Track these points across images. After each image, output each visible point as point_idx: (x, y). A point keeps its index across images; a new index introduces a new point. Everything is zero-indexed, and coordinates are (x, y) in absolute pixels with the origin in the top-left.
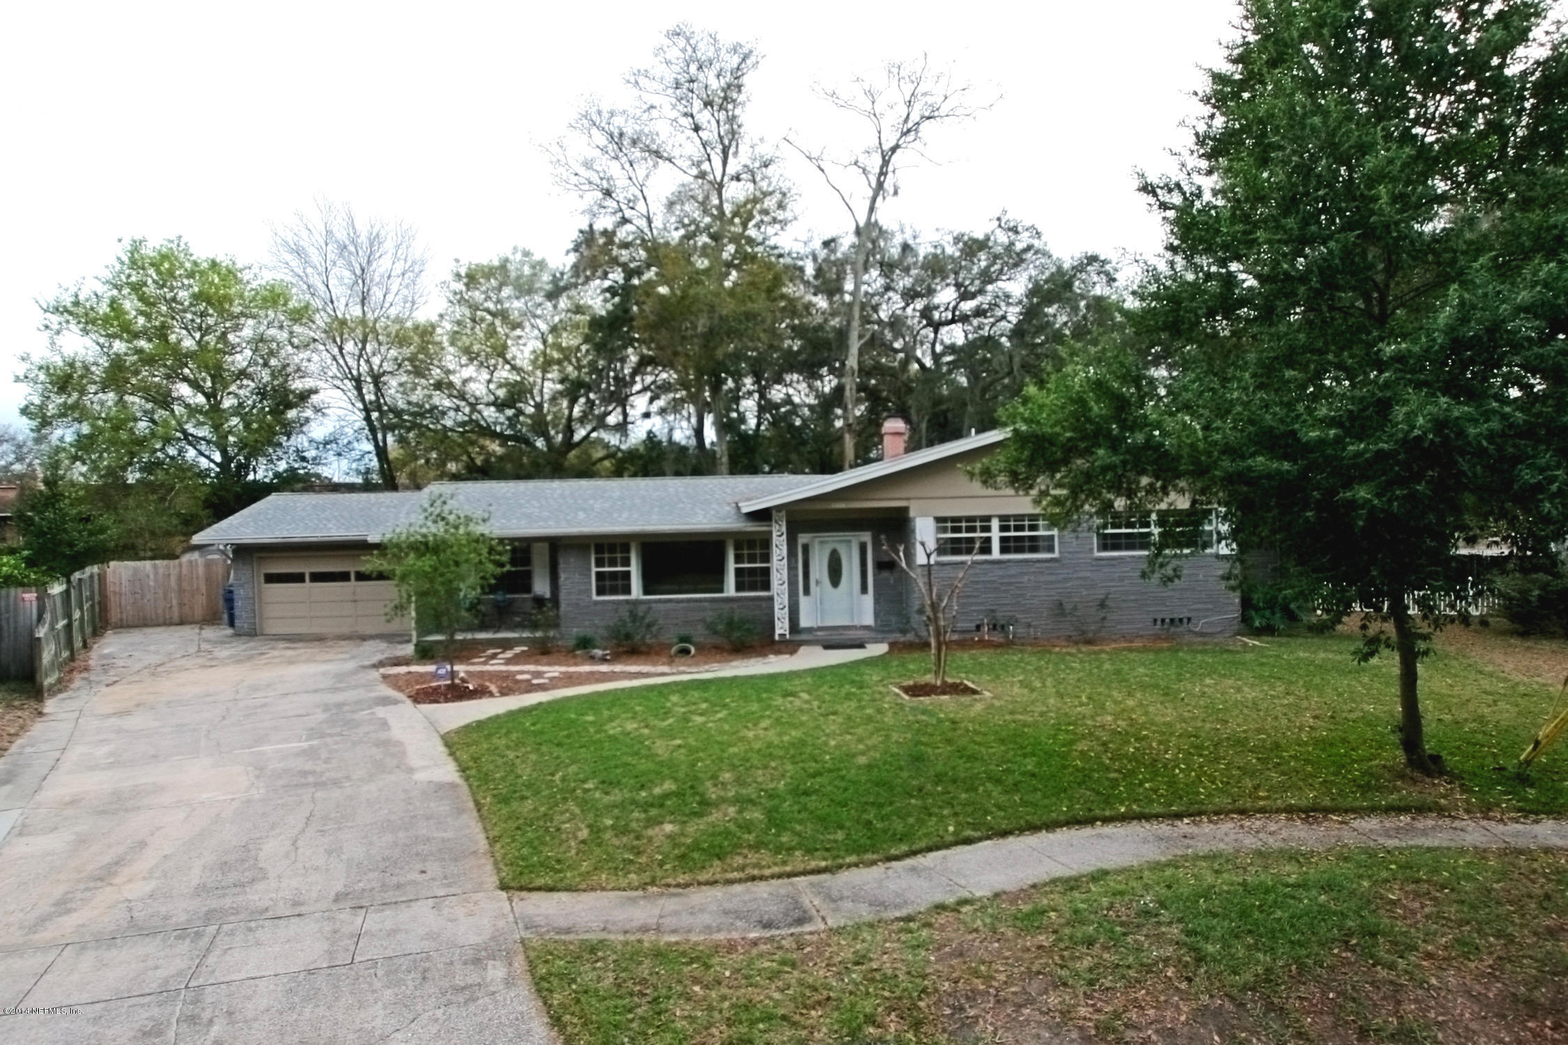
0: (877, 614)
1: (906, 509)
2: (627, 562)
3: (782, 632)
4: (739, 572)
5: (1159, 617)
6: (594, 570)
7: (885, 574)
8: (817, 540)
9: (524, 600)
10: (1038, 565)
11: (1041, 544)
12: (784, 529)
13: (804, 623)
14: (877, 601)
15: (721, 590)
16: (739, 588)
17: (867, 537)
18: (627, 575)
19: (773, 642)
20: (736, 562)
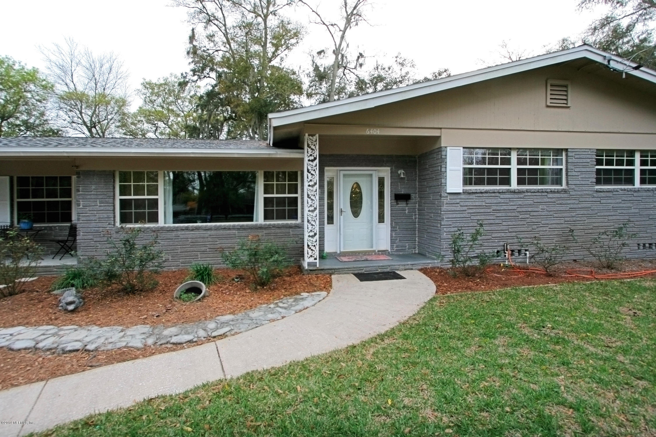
0: (393, 241)
1: (437, 139)
2: (154, 191)
3: (312, 260)
4: (267, 202)
5: (641, 242)
6: (118, 197)
7: (402, 205)
8: (342, 173)
9: (61, 229)
10: (550, 195)
11: (549, 177)
12: (317, 153)
13: (328, 249)
14: (393, 229)
15: (251, 220)
16: (267, 216)
17: (385, 172)
18: (155, 203)
19: (300, 269)
20: (266, 192)
